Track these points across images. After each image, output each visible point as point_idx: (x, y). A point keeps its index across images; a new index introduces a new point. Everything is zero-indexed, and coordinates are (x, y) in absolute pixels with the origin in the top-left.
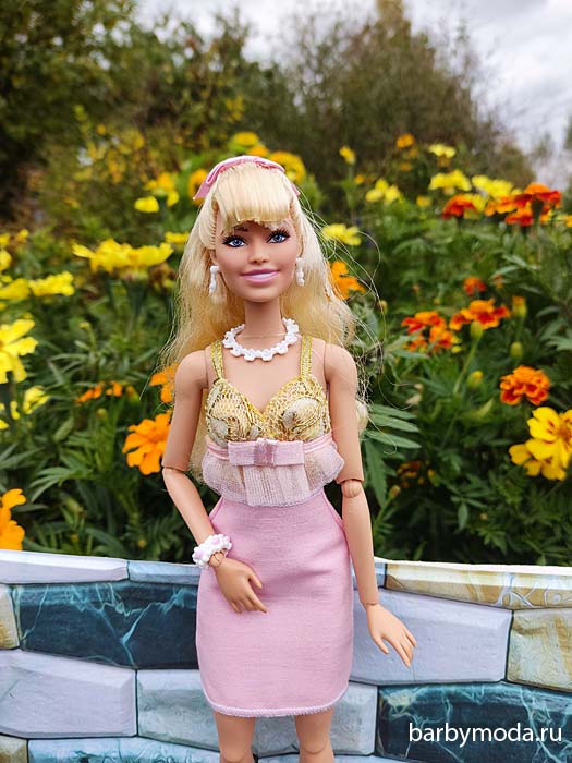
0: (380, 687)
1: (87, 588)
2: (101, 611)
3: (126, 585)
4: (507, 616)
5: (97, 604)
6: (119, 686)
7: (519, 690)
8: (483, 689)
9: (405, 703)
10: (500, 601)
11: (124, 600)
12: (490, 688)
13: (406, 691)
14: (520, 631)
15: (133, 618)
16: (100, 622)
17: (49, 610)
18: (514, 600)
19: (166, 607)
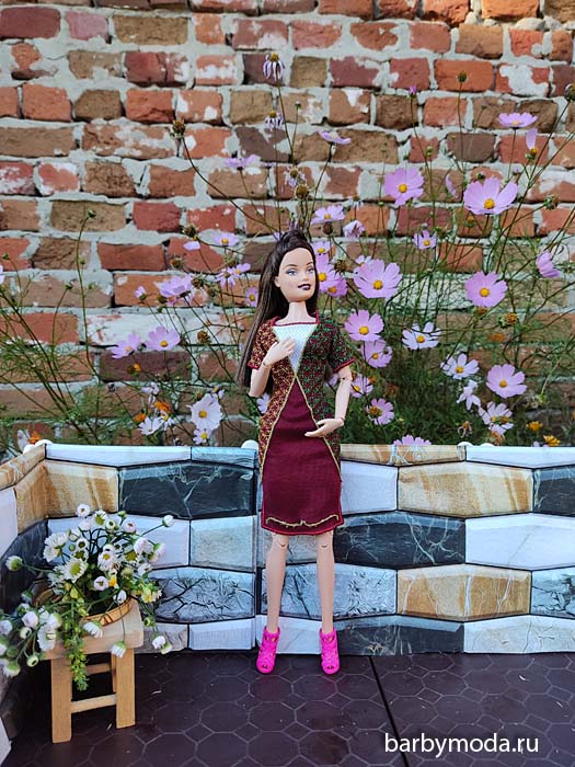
2: (173, 481)
3: (189, 464)
5: (171, 476)
6: (180, 531)
7: (404, 515)
8: (386, 516)
10: (391, 461)
11: (187, 474)
12: (390, 515)
14: (403, 480)
15: (191, 485)
16: (173, 488)
17: (142, 481)
18: (398, 460)
19: (210, 479)
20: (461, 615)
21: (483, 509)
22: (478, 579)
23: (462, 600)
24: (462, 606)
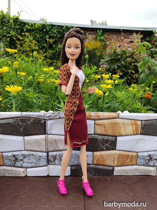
20: (113, 165)
21: (123, 134)
22: (119, 155)
23: (114, 161)
24: (114, 163)
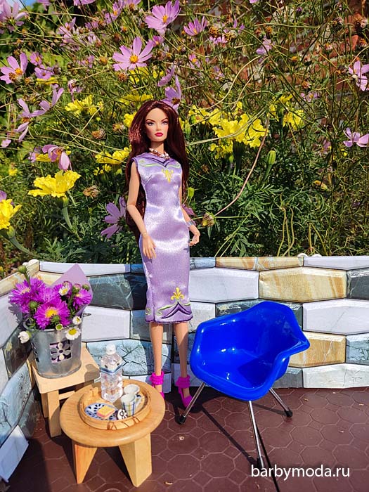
0: (216, 304)
1: (114, 277)
2: (119, 286)
3: (129, 276)
4: (257, 274)
5: (118, 283)
8: (251, 302)
9: (225, 309)
10: (254, 268)
12: (254, 302)
13: (225, 305)
14: (262, 280)
16: (119, 291)
17: (100, 286)
18: (259, 267)
20: (300, 363)
21: (314, 297)
